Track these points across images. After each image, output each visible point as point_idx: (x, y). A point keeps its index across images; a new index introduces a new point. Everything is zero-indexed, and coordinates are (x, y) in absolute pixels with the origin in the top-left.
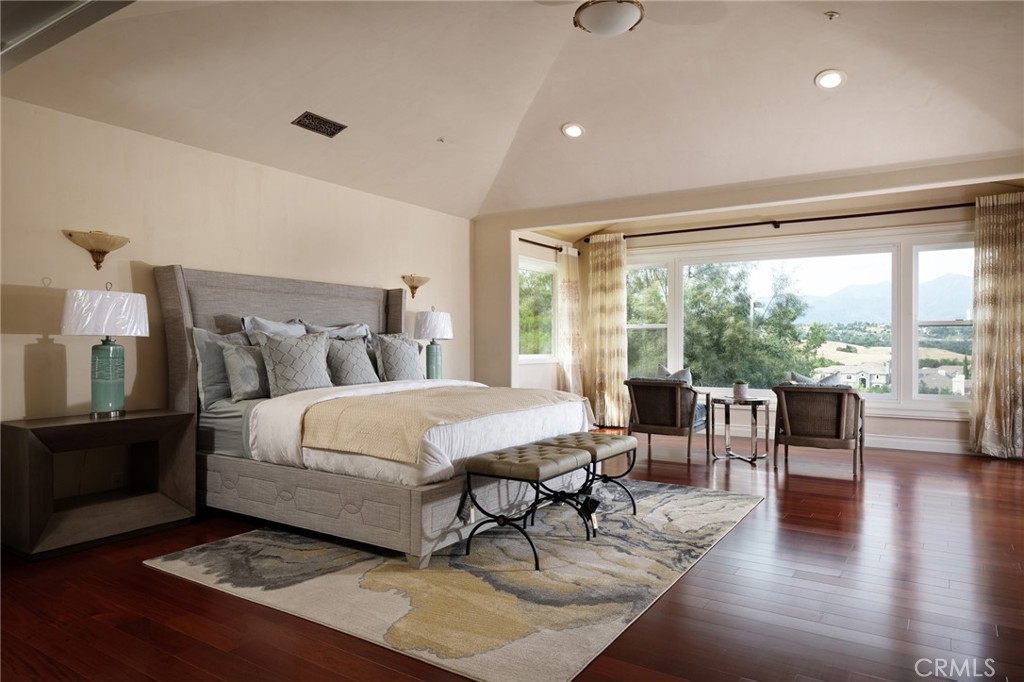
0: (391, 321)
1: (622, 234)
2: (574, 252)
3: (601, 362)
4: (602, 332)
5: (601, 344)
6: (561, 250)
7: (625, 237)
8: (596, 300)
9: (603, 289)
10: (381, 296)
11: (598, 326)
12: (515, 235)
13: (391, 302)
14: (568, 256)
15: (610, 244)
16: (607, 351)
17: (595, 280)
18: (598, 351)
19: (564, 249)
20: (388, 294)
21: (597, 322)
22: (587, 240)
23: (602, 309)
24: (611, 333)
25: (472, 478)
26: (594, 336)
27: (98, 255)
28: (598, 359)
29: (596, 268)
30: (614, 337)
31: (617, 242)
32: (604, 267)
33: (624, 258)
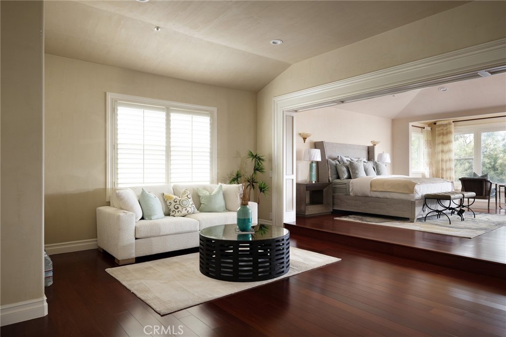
0: (370, 157)
1: (452, 121)
2: (429, 129)
3: (442, 173)
4: (442, 160)
5: (442, 166)
6: (424, 128)
7: (453, 122)
8: (440, 148)
9: (443, 143)
10: (367, 148)
11: (441, 158)
12: (411, 124)
13: (370, 150)
14: (427, 130)
15: (446, 125)
16: (445, 168)
17: (439, 139)
18: (440, 168)
19: (425, 127)
20: (369, 148)
21: (440, 157)
22: (435, 124)
23: (442, 151)
24: (446, 161)
25: (426, 200)
26: (439, 162)
27: (305, 139)
28: (440, 171)
29: (439, 135)
30: (448, 163)
31: (450, 124)
32: (443, 134)
33: (453, 130)
